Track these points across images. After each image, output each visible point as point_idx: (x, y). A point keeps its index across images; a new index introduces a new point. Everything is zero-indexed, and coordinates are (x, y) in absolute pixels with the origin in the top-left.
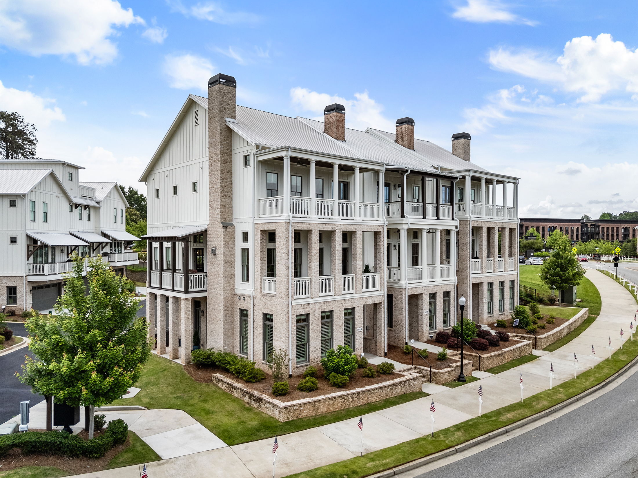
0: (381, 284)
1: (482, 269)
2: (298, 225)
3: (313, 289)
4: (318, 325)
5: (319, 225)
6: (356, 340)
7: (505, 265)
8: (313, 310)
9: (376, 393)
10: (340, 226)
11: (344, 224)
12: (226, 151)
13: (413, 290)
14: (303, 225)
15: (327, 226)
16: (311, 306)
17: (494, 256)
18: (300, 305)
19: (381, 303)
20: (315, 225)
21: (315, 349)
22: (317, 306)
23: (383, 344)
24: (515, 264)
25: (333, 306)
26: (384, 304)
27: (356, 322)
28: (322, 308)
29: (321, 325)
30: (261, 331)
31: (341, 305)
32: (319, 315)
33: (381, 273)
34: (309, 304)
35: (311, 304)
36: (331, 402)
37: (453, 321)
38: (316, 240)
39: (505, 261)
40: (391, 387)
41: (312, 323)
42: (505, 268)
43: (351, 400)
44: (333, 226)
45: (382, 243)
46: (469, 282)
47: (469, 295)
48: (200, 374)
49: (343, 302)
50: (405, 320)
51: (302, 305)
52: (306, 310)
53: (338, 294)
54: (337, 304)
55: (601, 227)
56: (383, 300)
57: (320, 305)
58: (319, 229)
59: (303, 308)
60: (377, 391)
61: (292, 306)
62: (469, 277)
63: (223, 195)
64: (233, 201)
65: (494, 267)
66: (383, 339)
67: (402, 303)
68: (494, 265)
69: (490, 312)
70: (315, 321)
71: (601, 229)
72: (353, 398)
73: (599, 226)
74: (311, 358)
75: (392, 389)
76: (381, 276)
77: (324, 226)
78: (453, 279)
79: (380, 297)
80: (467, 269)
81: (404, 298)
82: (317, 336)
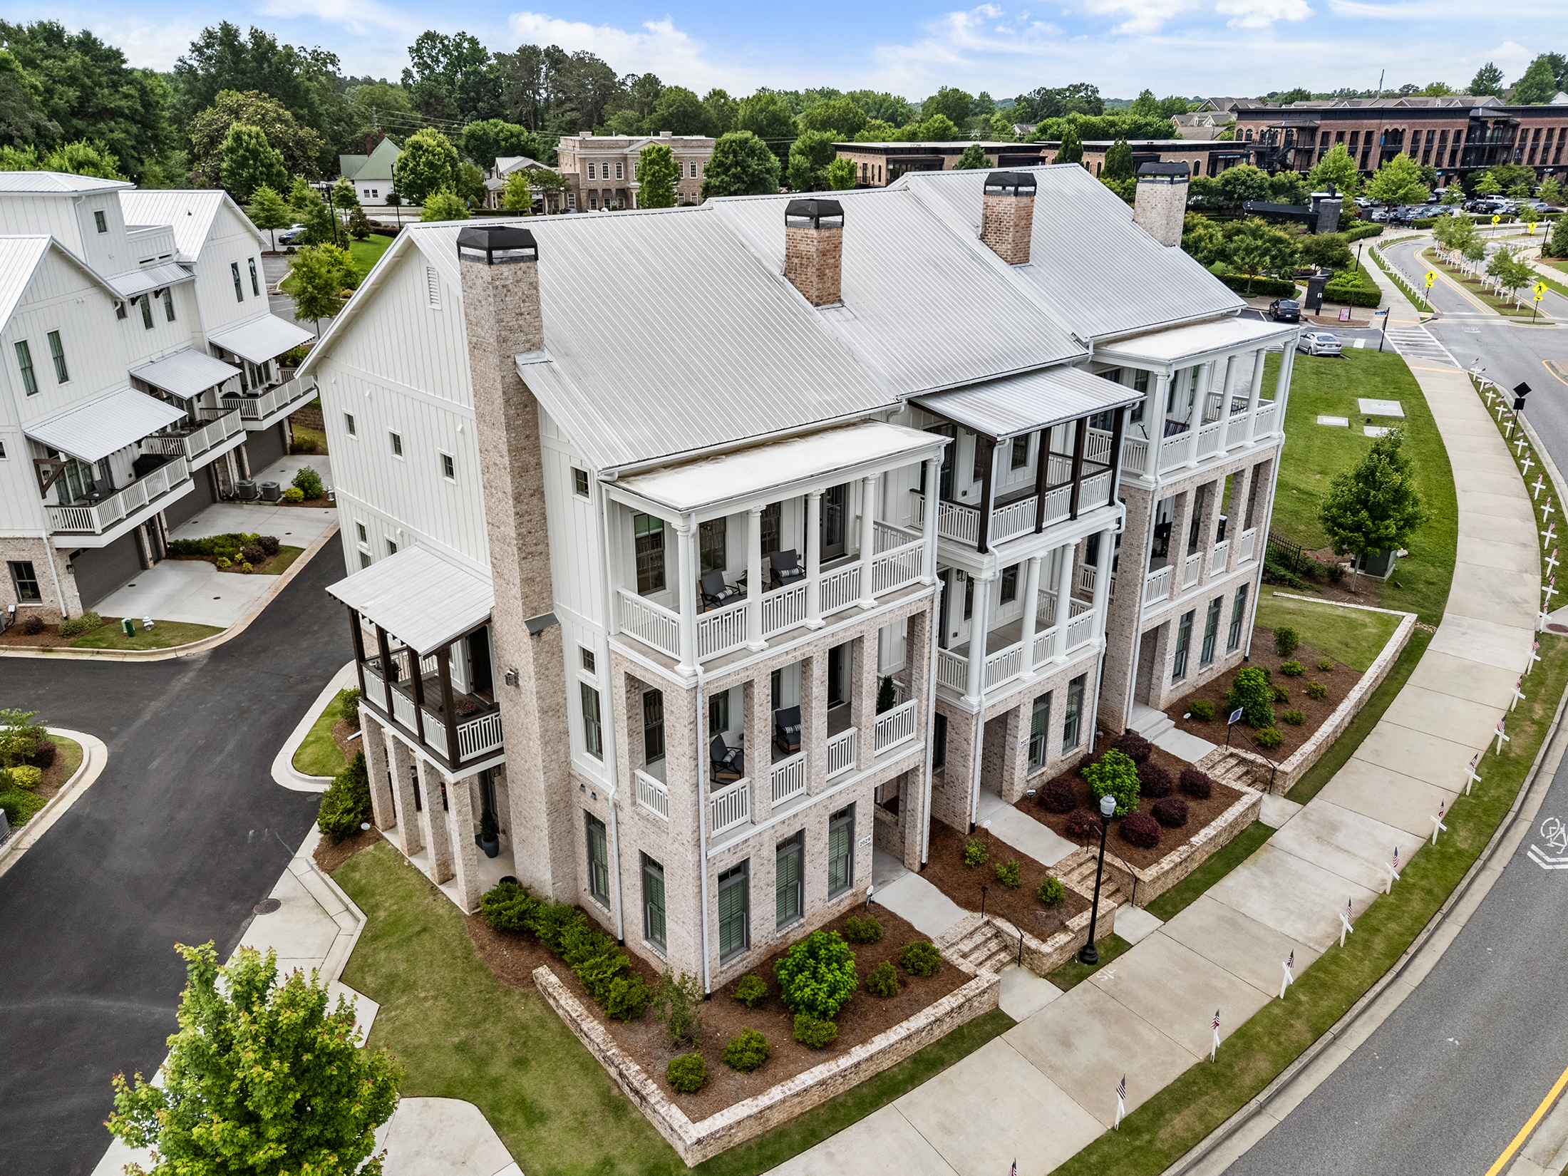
0: (919, 724)
1: (1172, 588)
2: (721, 683)
3: (757, 804)
4: (769, 873)
6: (856, 865)
7: (1230, 557)
8: (758, 846)
10: (822, 641)
11: (830, 635)
12: (524, 443)
13: (997, 707)
14: (732, 678)
15: (790, 656)
16: (751, 842)
17: (1205, 548)
18: (727, 852)
19: (917, 767)
20: (761, 665)
21: (762, 922)
22: (767, 835)
23: (918, 848)
24: (1256, 544)
25: (805, 821)
26: (925, 766)
27: (857, 829)
28: (779, 834)
29: (774, 870)
30: (638, 882)
31: (822, 813)
32: (769, 852)
33: (920, 701)
34: (746, 841)
35: (751, 839)
37: (1087, 733)
38: (763, 697)
39: (1231, 548)
41: (755, 874)
42: (1229, 563)
44: (806, 649)
45: (927, 635)
46: (1134, 634)
47: (1130, 663)
48: (506, 953)
49: (829, 803)
50: (973, 778)
51: (732, 850)
52: (740, 854)
54: (814, 812)
55: (1521, 127)
56: (922, 758)
57: (773, 832)
58: (770, 671)
59: (734, 854)
61: (708, 861)
62: (1135, 624)
63: (524, 555)
64: (552, 561)
65: (1202, 572)
66: (919, 838)
67: (968, 744)
68: (1203, 568)
69: (1179, 673)
70: (761, 868)
71: (1519, 133)
72: (843, 1077)
73: (1516, 126)
74: (753, 940)
75: (932, 1029)
76: (920, 707)
77: (783, 658)
78: (1097, 642)
79: (916, 755)
80: (1134, 606)
81: (973, 734)
82: (766, 895)
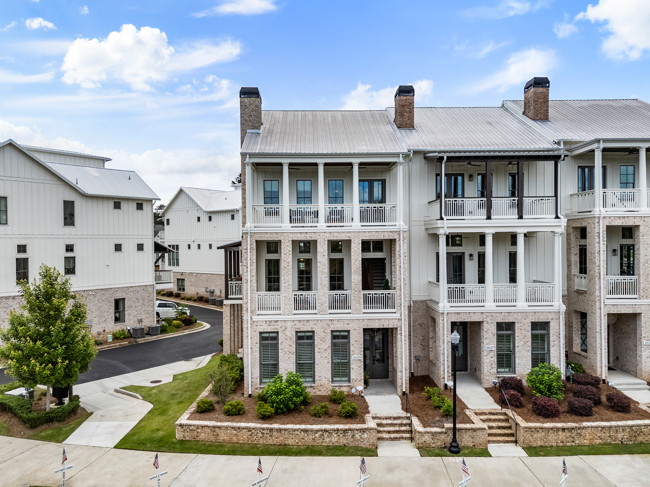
0: (397, 304)
1: (639, 291)
2: (262, 235)
4: (290, 346)
5: (291, 235)
6: (351, 369)
8: (284, 328)
9: (297, 435)
10: (323, 234)
11: (330, 232)
13: (461, 315)
14: (269, 235)
16: (279, 323)
18: (264, 322)
19: (397, 328)
20: (285, 234)
22: (289, 324)
25: (314, 326)
26: (402, 330)
27: (352, 348)
28: (297, 327)
29: (294, 346)
31: (326, 326)
32: (292, 334)
33: (397, 291)
34: (276, 321)
35: (279, 322)
36: (234, 432)
38: (288, 250)
40: (321, 433)
41: (282, 343)
43: (260, 435)
44: (313, 235)
46: (598, 311)
49: (330, 323)
51: (268, 322)
52: (272, 327)
53: (322, 313)
54: (320, 324)
56: (399, 325)
57: (293, 324)
58: (291, 239)
59: (269, 325)
60: (299, 433)
61: (253, 321)
62: (597, 304)
67: (440, 331)
70: (285, 340)
72: (262, 433)
75: (323, 435)
76: (397, 294)
77: (299, 235)
78: (557, 304)
79: (394, 320)
81: (441, 324)
82: (289, 358)
